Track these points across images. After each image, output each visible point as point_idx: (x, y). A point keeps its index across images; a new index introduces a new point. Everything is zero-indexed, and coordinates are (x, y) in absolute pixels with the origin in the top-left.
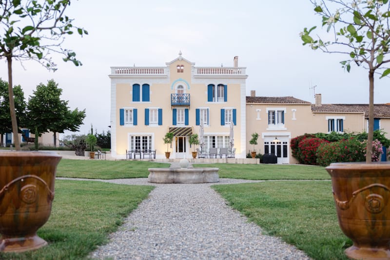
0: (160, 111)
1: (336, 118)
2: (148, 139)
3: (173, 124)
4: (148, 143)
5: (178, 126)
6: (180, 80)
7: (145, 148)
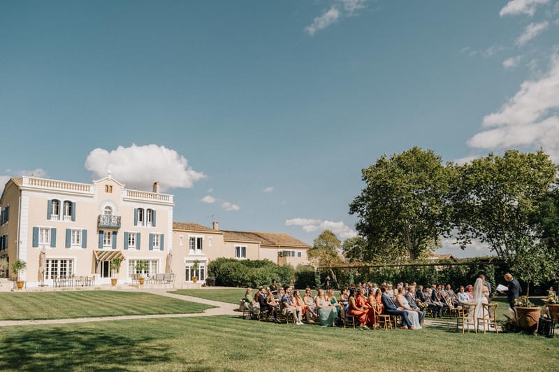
0: (85, 232)
1: (241, 245)
2: (68, 263)
3: (99, 247)
4: (68, 267)
5: (105, 249)
6: (109, 201)
7: (63, 273)
